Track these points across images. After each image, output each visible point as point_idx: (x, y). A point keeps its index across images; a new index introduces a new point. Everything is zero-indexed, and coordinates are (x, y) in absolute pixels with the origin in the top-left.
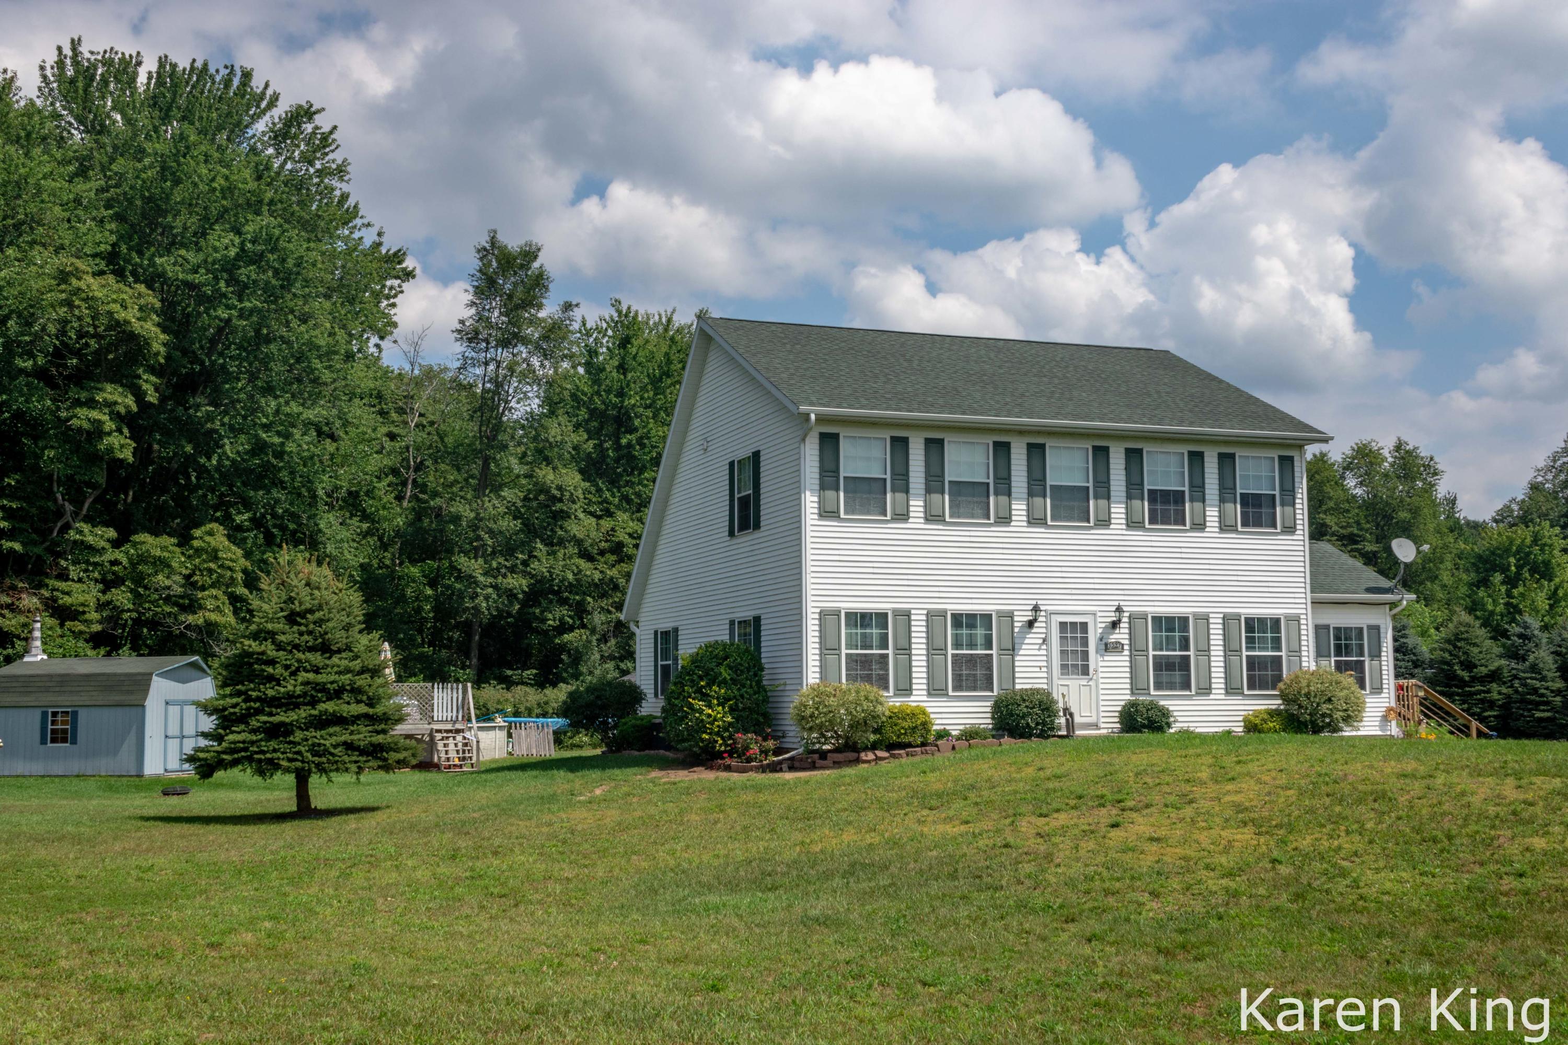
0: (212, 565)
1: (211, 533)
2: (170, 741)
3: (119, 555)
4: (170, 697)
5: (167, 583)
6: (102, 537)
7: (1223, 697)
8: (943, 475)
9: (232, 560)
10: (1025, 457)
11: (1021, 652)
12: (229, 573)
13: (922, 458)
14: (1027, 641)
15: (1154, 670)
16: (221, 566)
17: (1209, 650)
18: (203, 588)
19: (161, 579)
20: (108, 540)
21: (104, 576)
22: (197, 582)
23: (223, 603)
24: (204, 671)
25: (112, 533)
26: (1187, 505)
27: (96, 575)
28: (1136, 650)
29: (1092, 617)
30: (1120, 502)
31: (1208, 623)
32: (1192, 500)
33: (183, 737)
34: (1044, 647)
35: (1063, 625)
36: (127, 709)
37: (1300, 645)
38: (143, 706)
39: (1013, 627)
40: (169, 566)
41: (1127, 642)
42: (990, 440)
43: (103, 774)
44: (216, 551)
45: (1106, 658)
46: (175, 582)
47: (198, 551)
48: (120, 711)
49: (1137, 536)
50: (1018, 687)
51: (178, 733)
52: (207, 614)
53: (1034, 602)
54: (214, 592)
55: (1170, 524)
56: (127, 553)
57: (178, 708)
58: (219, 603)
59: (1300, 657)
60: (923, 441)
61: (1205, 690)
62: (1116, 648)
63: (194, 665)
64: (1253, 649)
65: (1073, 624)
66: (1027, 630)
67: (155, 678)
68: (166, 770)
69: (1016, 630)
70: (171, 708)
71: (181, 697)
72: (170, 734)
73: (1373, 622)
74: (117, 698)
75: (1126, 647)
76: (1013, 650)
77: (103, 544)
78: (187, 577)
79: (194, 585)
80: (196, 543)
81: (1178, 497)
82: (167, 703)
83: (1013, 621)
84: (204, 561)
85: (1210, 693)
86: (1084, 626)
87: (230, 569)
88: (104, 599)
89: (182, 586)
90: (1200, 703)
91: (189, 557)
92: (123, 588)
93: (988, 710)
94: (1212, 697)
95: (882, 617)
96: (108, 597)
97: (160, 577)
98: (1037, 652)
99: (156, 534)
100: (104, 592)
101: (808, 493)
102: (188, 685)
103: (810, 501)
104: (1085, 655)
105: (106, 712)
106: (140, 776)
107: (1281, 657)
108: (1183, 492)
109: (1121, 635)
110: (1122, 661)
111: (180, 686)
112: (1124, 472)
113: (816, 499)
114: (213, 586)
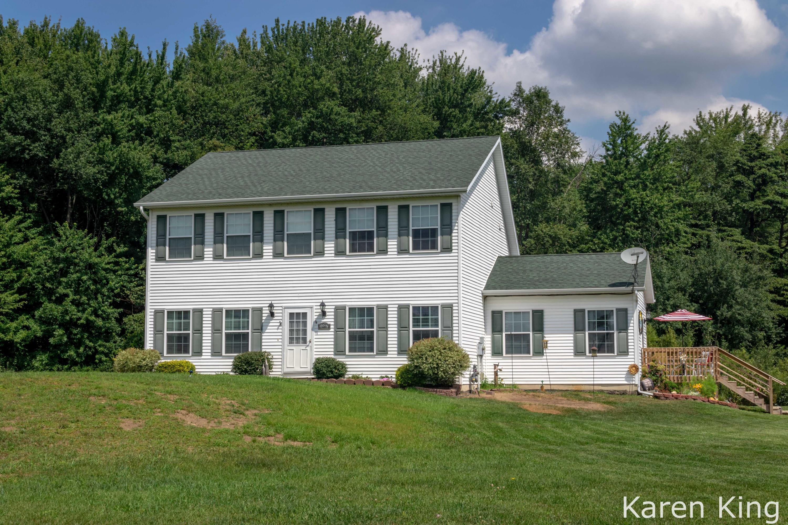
7: (396, 356)
8: (223, 233)
10: (272, 218)
11: (267, 331)
13: (213, 224)
14: (270, 324)
15: (350, 340)
17: (387, 327)
26: (375, 240)
28: (339, 328)
29: (310, 309)
30: (331, 241)
31: (387, 311)
32: (378, 237)
34: (281, 328)
35: (291, 315)
37: (452, 323)
39: (262, 317)
41: (333, 323)
42: (250, 211)
45: (319, 333)
49: (342, 260)
50: (263, 350)
53: (270, 302)
55: (365, 251)
59: (452, 330)
60: (213, 215)
61: (384, 351)
62: (325, 327)
64: (418, 326)
65: (298, 314)
66: (271, 318)
69: (264, 318)
73: (538, 307)
75: (332, 327)
76: (262, 329)
81: (370, 235)
83: (262, 313)
85: (387, 354)
86: (305, 315)
90: (380, 360)
93: (231, 364)
94: (388, 356)
95: (187, 313)
98: (276, 331)
101: (150, 249)
103: (151, 253)
104: (305, 332)
107: (438, 330)
108: (373, 231)
109: (330, 319)
110: (330, 335)
112: (334, 222)
113: (154, 251)
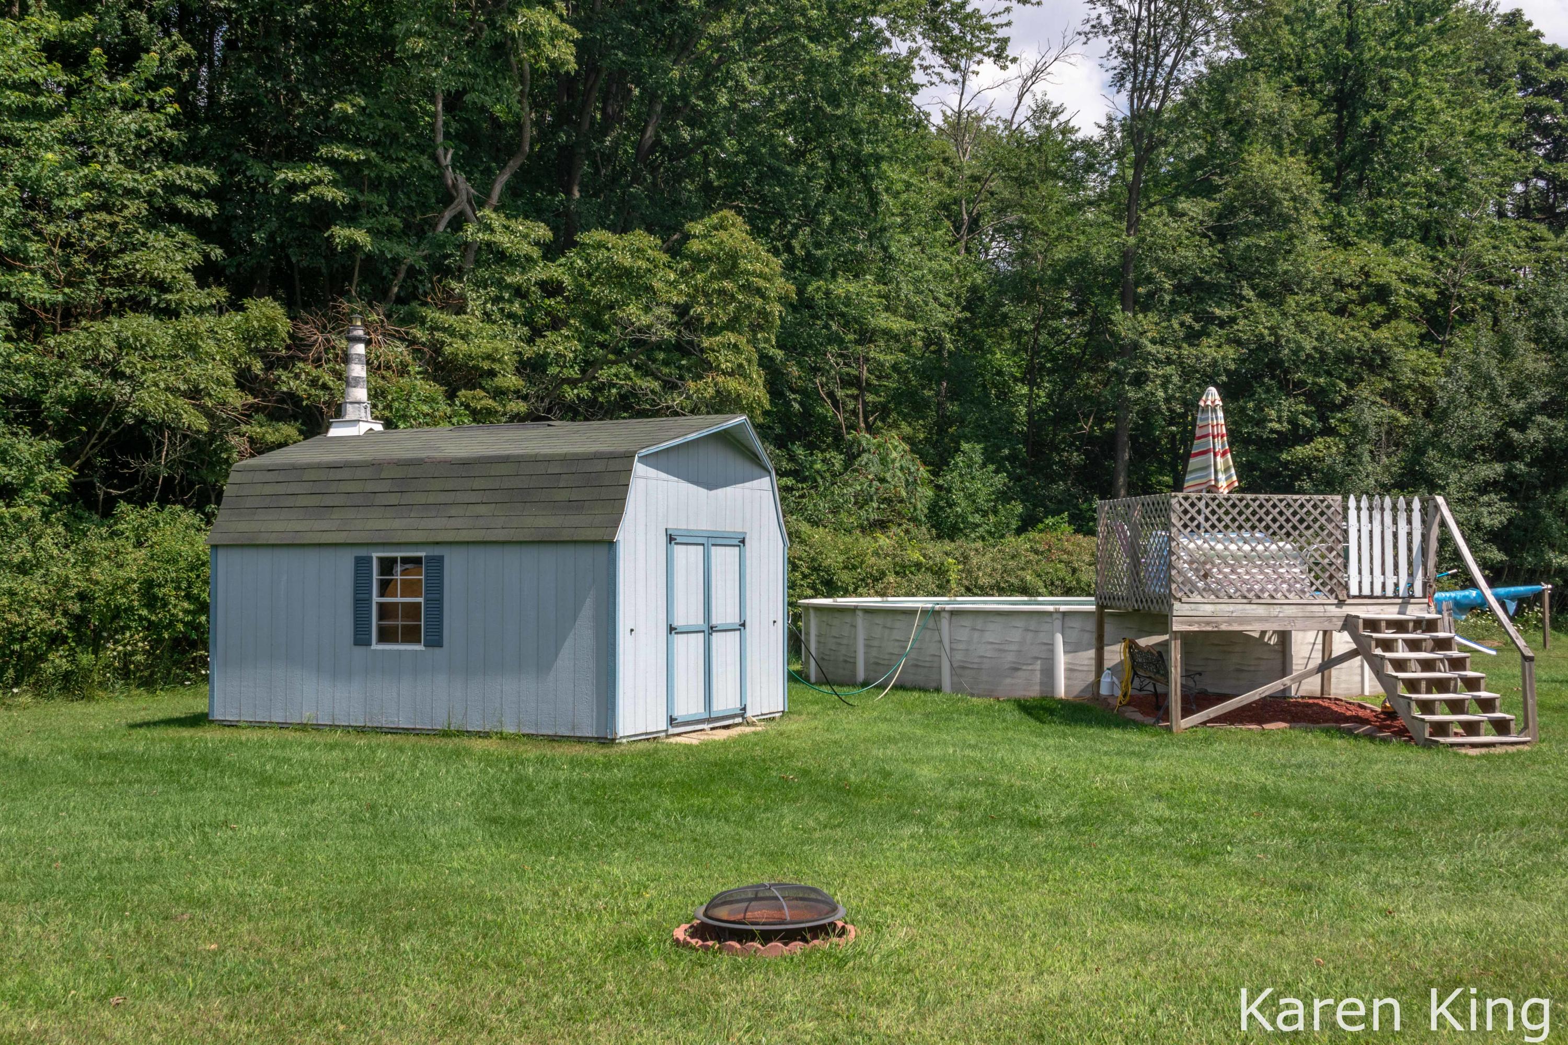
0: (727, 285)
1: (721, 226)
2: (680, 640)
3: (555, 271)
4: (678, 524)
5: (645, 320)
6: (525, 236)
9: (761, 275)
12: (758, 302)
16: (747, 288)
18: (712, 329)
19: (633, 311)
20: (537, 243)
21: (531, 311)
22: (699, 319)
23: (749, 361)
24: (754, 459)
25: (542, 231)
27: (516, 307)
33: (712, 629)
36: (568, 553)
38: (611, 544)
40: (649, 289)
43: (509, 729)
44: (734, 256)
46: (658, 318)
47: (700, 262)
48: (548, 558)
51: (697, 620)
52: (720, 379)
54: (733, 338)
56: (571, 268)
57: (696, 553)
58: (742, 360)
63: (727, 439)
67: (639, 468)
68: (672, 721)
70: (680, 552)
71: (704, 525)
72: (680, 621)
74: (541, 522)
77: (526, 248)
78: (682, 310)
79: (693, 325)
80: (695, 246)
82: (671, 539)
84: (713, 277)
87: (759, 292)
88: (529, 352)
89: (671, 326)
91: (684, 273)
92: (564, 331)
96: (540, 346)
97: (632, 309)
99: (622, 228)
100: (530, 341)
102: (720, 492)
105: (512, 559)
106: (607, 740)
111: (702, 491)
114: (733, 324)
